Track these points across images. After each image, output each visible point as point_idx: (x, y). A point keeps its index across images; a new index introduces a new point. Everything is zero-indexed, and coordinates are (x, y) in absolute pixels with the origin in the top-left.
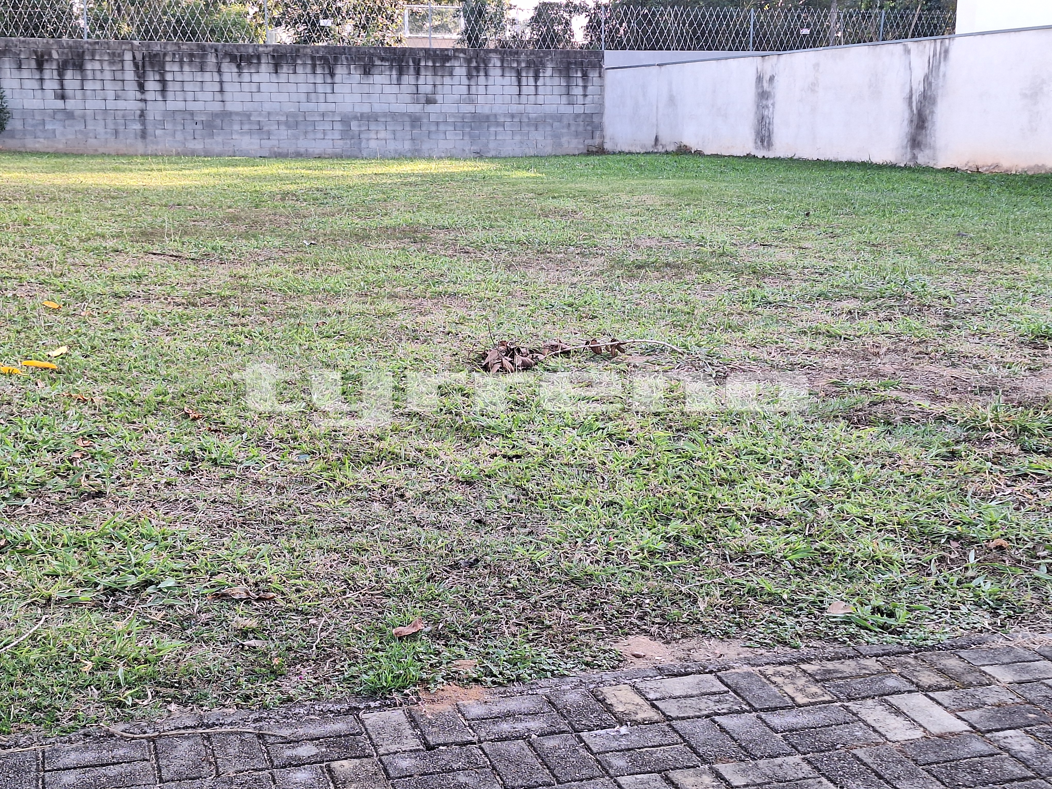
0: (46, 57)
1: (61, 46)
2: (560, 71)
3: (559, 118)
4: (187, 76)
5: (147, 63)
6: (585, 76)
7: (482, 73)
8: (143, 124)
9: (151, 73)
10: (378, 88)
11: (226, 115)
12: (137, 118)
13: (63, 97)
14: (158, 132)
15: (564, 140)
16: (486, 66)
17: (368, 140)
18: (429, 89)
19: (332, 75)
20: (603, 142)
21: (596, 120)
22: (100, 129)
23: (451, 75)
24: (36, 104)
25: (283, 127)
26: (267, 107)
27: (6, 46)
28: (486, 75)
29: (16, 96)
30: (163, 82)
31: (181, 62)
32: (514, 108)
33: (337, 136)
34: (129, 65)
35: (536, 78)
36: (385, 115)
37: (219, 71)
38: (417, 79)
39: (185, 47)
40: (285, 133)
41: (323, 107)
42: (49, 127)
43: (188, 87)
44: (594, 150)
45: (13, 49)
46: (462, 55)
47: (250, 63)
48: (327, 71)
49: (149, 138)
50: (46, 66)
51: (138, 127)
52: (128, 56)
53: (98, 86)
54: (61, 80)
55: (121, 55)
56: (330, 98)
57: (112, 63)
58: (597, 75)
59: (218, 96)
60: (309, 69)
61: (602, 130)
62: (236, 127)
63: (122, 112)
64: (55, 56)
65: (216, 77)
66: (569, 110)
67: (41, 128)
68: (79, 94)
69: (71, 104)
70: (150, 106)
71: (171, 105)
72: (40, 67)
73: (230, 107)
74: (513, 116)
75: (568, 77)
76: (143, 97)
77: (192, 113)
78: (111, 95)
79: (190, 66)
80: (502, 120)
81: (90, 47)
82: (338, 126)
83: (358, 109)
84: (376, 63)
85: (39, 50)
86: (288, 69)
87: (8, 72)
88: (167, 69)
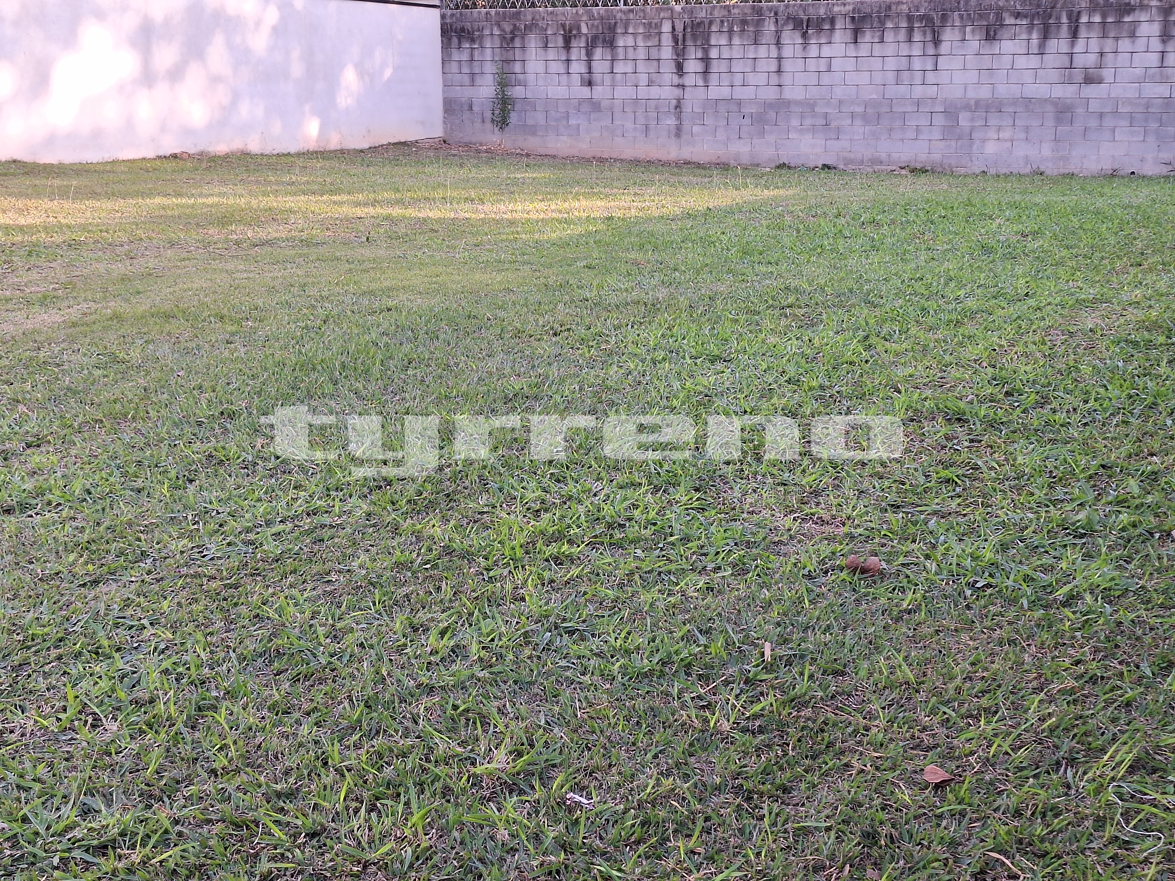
0: (574, 32)
1: (592, 17)
4: (737, 53)
5: (688, 36)
8: (679, 118)
9: (693, 49)
10: (1006, 61)
11: (782, 105)
12: (672, 110)
13: (590, 84)
14: (696, 129)
17: (984, 141)
18: (1091, 59)
19: (937, 42)
22: (629, 125)
23: (1133, 35)
24: (561, 92)
25: (858, 122)
26: (839, 92)
27: (533, 19)
29: (541, 82)
30: (706, 60)
31: (731, 32)
33: (936, 134)
34: (667, 40)
36: (1015, 102)
37: (778, 43)
38: (1073, 45)
40: (861, 130)
41: (918, 91)
42: (573, 122)
43: (737, 67)
45: (540, 24)
47: (820, 30)
48: (929, 37)
49: (685, 137)
50: (574, 43)
52: (666, 27)
53: (629, 68)
54: (589, 61)
55: (658, 26)
56: (931, 77)
57: (647, 36)
59: (774, 79)
60: (902, 35)
62: (795, 122)
63: (654, 102)
64: (584, 30)
65: (774, 53)
67: (564, 123)
68: (608, 78)
69: (598, 92)
70: (689, 93)
71: (714, 93)
72: (567, 45)
73: (789, 94)
76: (681, 81)
77: (739, 103)
78: (643, 79)
79: (741, 37)
81: (624, 17)
82: (939, 120)
83: (972, 94)
84: (1007, 22)
85: (567, 23)
86: (873, 37)
87: (534, 53)
88: (713, 42)
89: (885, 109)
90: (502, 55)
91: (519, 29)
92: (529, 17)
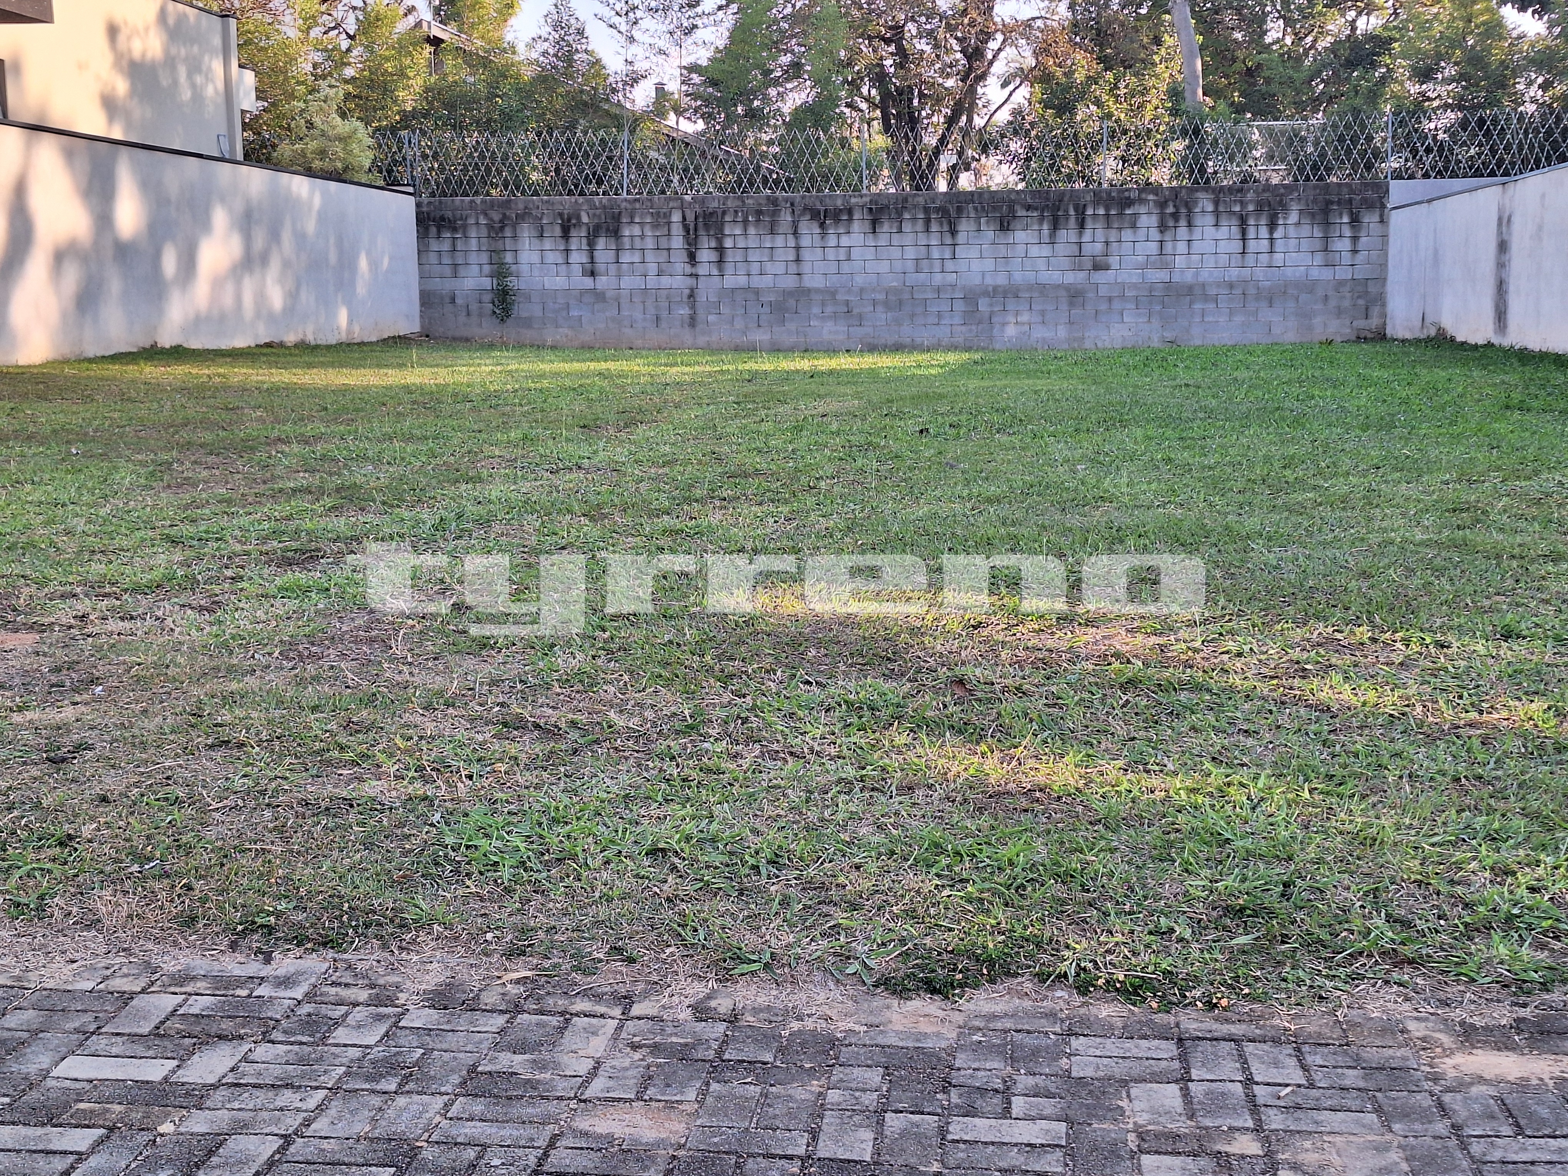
0: (574, 221)
1: (593, 207)
2: (1313, 215)
3: (1309, 286)
4: (752, 242)
5: (700, 225)
6: (1355, 221)
7: (1183, 222)
8: (693, 307)
9: (705, 239)
10: (1020, 249)
11: (802, 293)
12: (685, 299)
13: (593, 274)
14: (711, 318)
15: (1317, 321)
16: (1190, 211)
17: (1004, 324)
18: (1099, 247)
19: (953, 233)
20: (1385, 324)
21: (1372, 289)
22: (638, 315)
23: (1134, 226)
24: (559, 282)
25: (880, 308)
26: (859, 280)
27: (526, 208)
28: (1190, 225)
29: (536, 272)
30: (720, 249)
31: (745, 222)
32: (1234, 273)
33: (957, 320)
34: (677, 229)
35: (1272, 226)
36: (1030, 288)
37: (795, 233)
38: (1081, 234)
39: (750, 201)
40: (884, 316)
41: (938, 278)
42: (574, 313)
43: (753, 256)
44: (1369, 335)
45: (534, 212)
46: (1151, 197)
47: (837, 220)
48: (946, 228)
49: (700, 327)
50: (573, 233)
51: (685, 311)
52: (676, 217)
53: (636, 257)
54: (591, 251)
55: (668, 215)
56: (950, 265)
57: (655, 226)
58: (1377, 219)
59: (793, 268)
60: (920, 226)
61: (1384, 305)
62: (816, 310)
63: (665, 292)
64: (585, 219)
65: (792, 242)
66: (1327, 274)
67: (564, 313)
68: (613, 268)
69: (602, 282)
70: (703, 283)
71: (730, 281)
72: (566, 235)
73: (809, 282)
74: (1231, 286)
75: (1327, 224)
76: (694, 271)
77: (757, 292)
78: (653, 268)
79: (756, 227)
80: (1213, 291)
81: (628, 206)
82: (959, 306)
83: (989, 281)
84: (1019, 214)
85: (566, 212)
86: (891, 227)
87: (527, 242)
88: (727, 231)
89: (906, 296)
90: (490, 245)
91: (509, 218)
92: (521, 206)
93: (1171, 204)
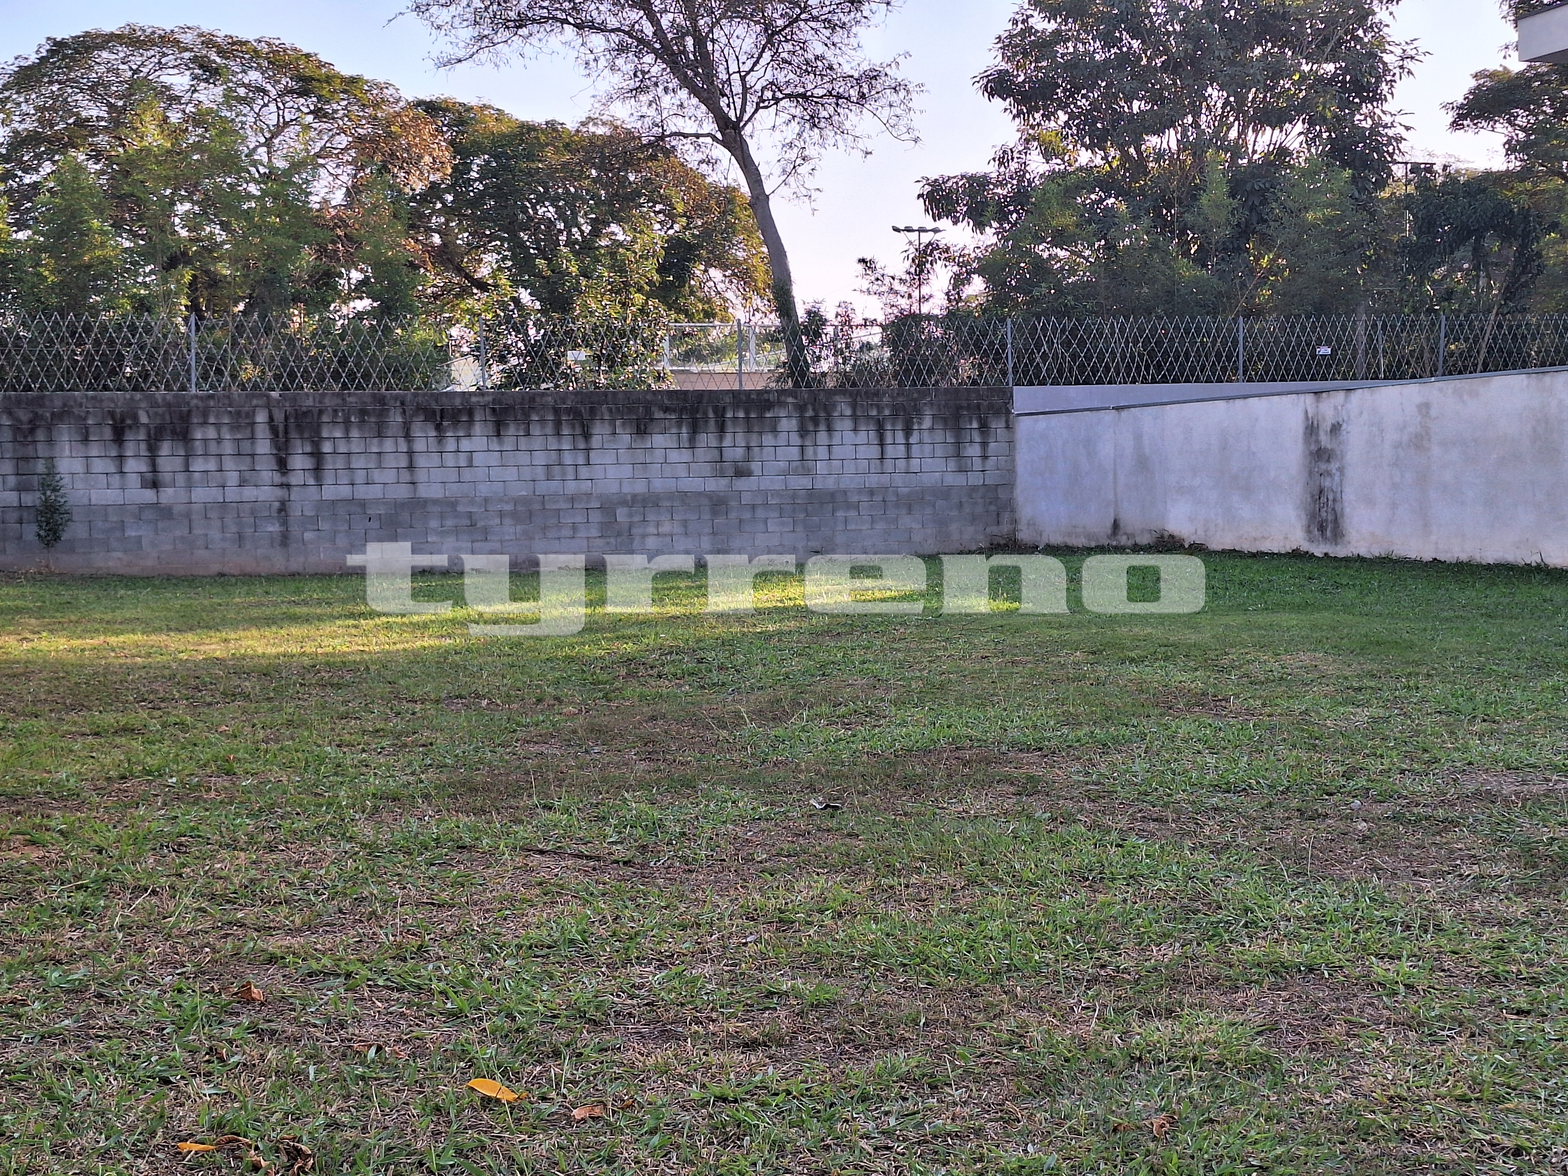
0: (129, 422)
1: (154, 403)
2: (945, 421)
3: (944, 493)
4: (356, 446)
5: (292, 427)
6: (984, 428)
7: (822, 427)
8: (285, 523)
9: (298, 443)
10: (659, 454)
11: (417, 505)
12: (275, 514)
13: (155, 485)
14: (308, 536)
15: (953, 527)
16: (829, 415)
17: (644, 536)
18: (739, 453)
19: (587, 436)
20: (1014, 531)
21: (1002, 495)
22: (215, 534)
23: (774, 431)
24: (112, 496)
25: (507, 521)
26: (484, 490)
27: (65, 405)
28: (830, 430)
29: (79, 485)
30: (317, 455)
31: (347, 424)
32: (873, 481)
33: (594, 533)
34: (262, 432)
35: (908, 431)
36: (671, 496)
37: (407, 436)
38: (721, 439)
39: (352, 399)
40: (512, 530)
41: (571, 487)
42: (131, 533)
43: (358, 462)
44: (1002, 542)
45: (76, 410)
46: (790, 400)
47: (456, 422)
48: (578, 431)
49: (293, 546)
50: (129, 436)
51: (274, 528)
52: (261, 417)
53: (212, 465)
54: (153, 458)
55: (251, 415)
56: (584, 472)
57: (235, 427)
58: (1002, 424)
59: (405, 476)
60: (549, 429)
61: (1013, 511)
63: (250, 505)
64: (144, 419)
65: (403, 447)
66: (960, 480)
67: (118, 534)
68: (181, 478)
69: (167, 495)
70: (295, 494)
71: (329, 492)
72: (119, 438)
73: (424, 492)
74: (872, 492)
75: (958, 430)
76: (284, 480)
77: (363, 504)
78: (233, 478)
79: (360, 428)
80: (855, 498)
81: (200, 404)
82: (596, 517)
83: (627, 489)
84: (656, 416)
85: (118, 410)
86: (518, 430)
87: (67, 447)
88: (325, 434)
89: (537, 506)
90: (15, 451)
91: (42, 418)
92: (58, 403)
93: (810, 407)
